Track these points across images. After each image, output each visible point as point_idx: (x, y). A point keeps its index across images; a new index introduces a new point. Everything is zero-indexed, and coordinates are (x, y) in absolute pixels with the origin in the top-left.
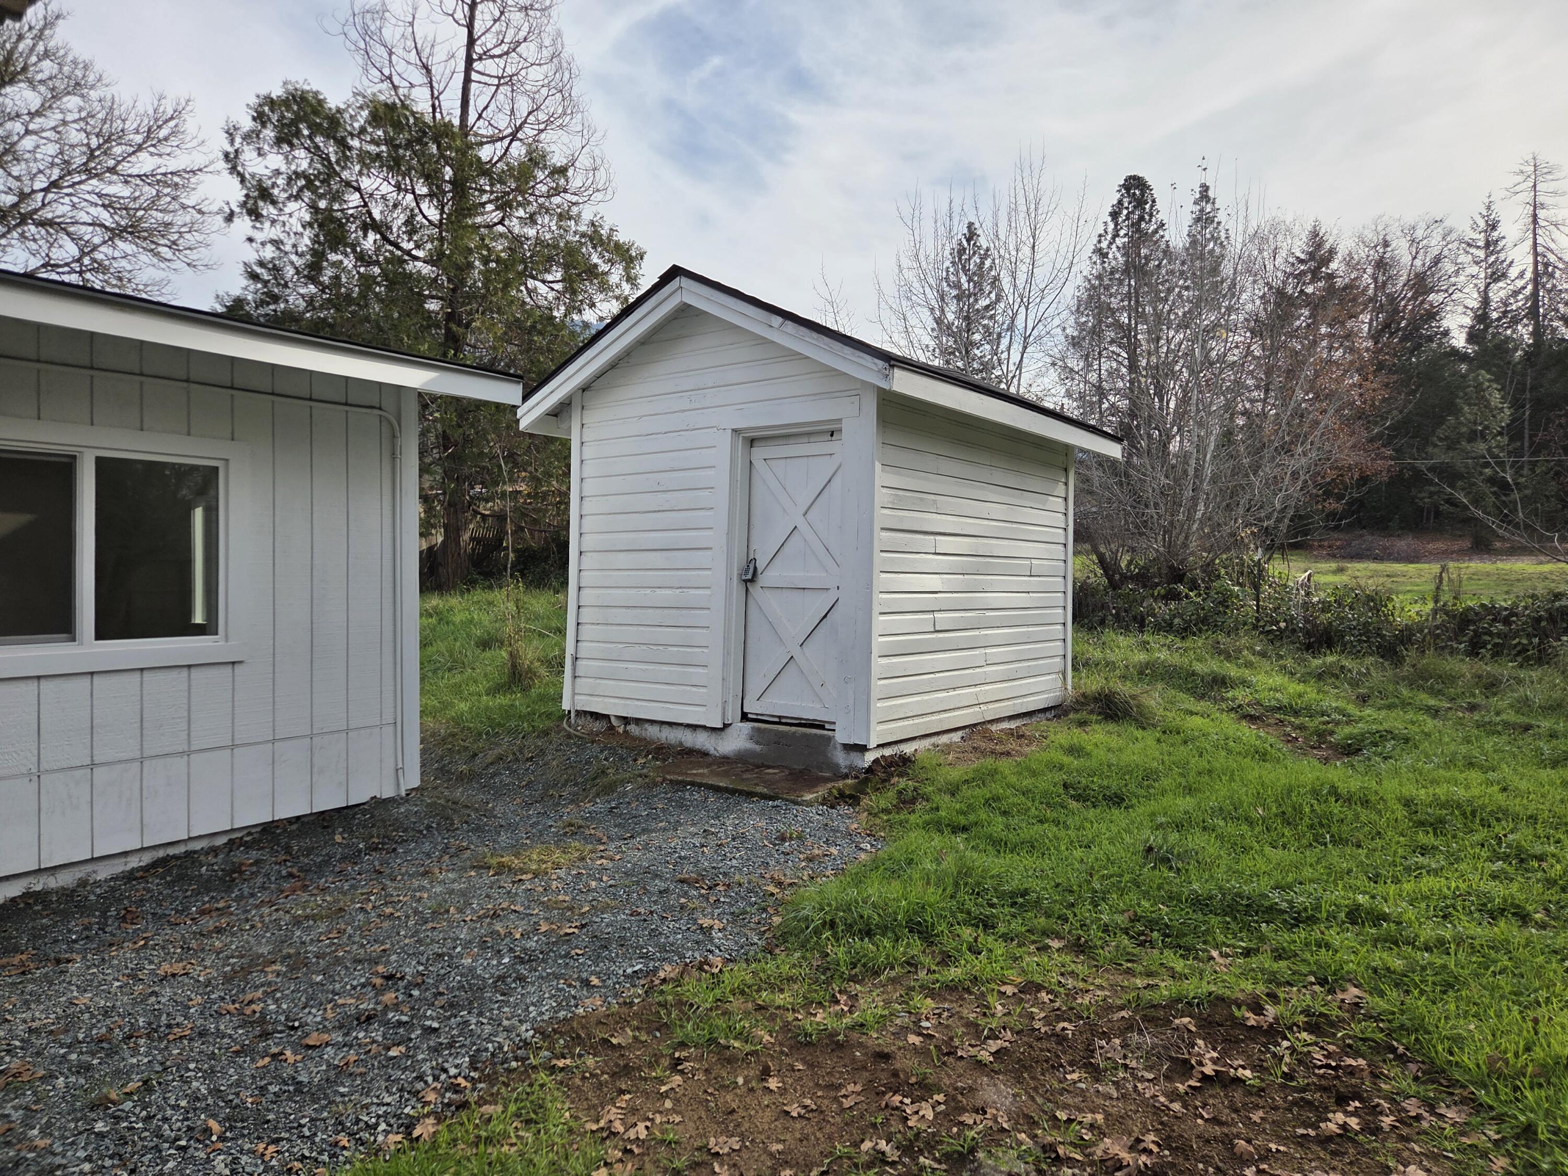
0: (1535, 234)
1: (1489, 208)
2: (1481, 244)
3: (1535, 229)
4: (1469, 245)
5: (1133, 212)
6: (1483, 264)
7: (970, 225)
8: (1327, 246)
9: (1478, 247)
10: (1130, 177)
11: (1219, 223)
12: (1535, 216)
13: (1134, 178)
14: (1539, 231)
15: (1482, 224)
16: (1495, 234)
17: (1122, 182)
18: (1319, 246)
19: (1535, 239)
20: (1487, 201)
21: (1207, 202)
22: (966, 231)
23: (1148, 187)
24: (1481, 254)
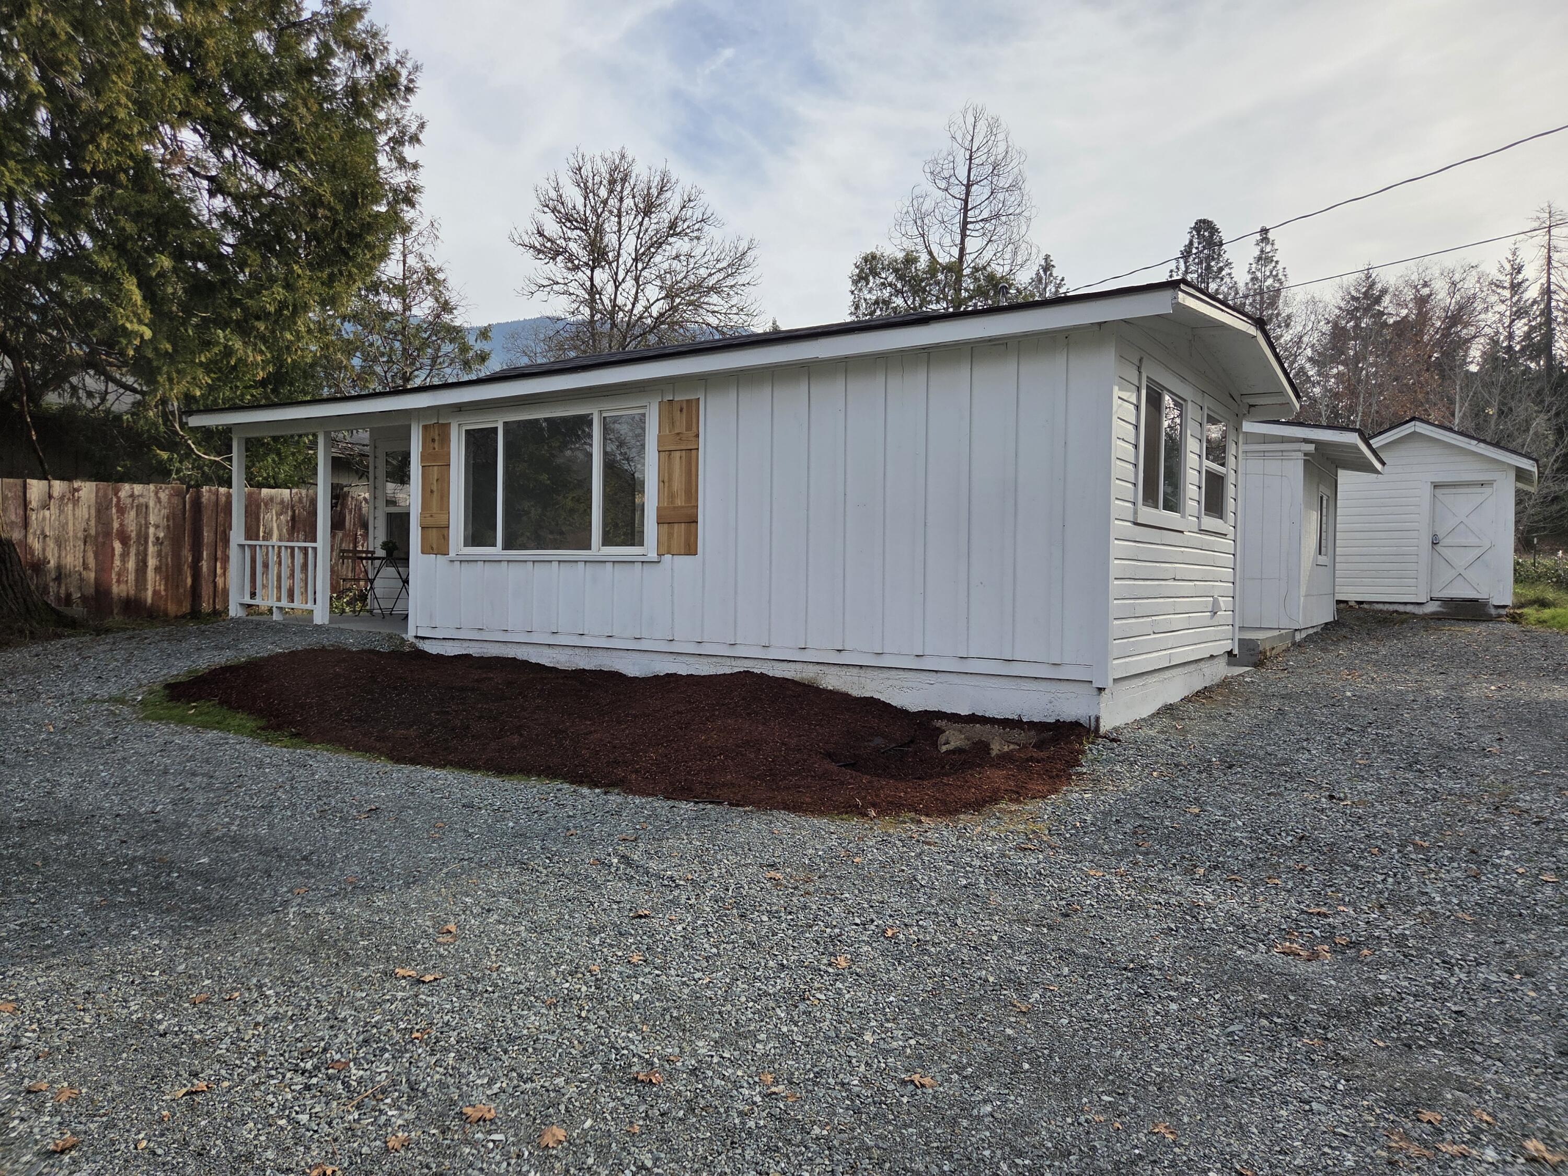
0: (1549, 274)
1: (1514, 254)
2: (1507, 284)
3: (1549, 269)
4: (1498, 286)
5: (1202, 252)
6: (1509, 303)
7: (1047, 258)
8: (1379, 286)
9: (1504, 288)
10: (1200, 221)
11: (1277, 262)
12: (1549, 257)
13: (1204, 221)
14: (1552, 271)
15: (1508, 267)
16: (1520, 277)
17: (1193, 225)
18: (1372, 286)
19: (1549, 278)
20: (1513, 247)
21: (1267, 243)
22: (1043, 263)
23: (1217, 230)
24: (1507, 293)
